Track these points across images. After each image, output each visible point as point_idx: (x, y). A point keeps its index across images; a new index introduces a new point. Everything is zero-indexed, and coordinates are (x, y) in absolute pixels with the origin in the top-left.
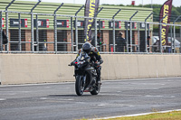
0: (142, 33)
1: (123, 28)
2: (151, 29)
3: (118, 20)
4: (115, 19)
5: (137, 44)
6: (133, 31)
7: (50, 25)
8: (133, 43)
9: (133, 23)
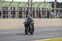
0: (48, 12)
1: (41, 10)
2: (51, 10)
3: (40, 7)
4: (39, 7)
5: (46, 15)
6: (45, 11)
7: (16, 9)
8: (45, 15)
9: (45, 8)
